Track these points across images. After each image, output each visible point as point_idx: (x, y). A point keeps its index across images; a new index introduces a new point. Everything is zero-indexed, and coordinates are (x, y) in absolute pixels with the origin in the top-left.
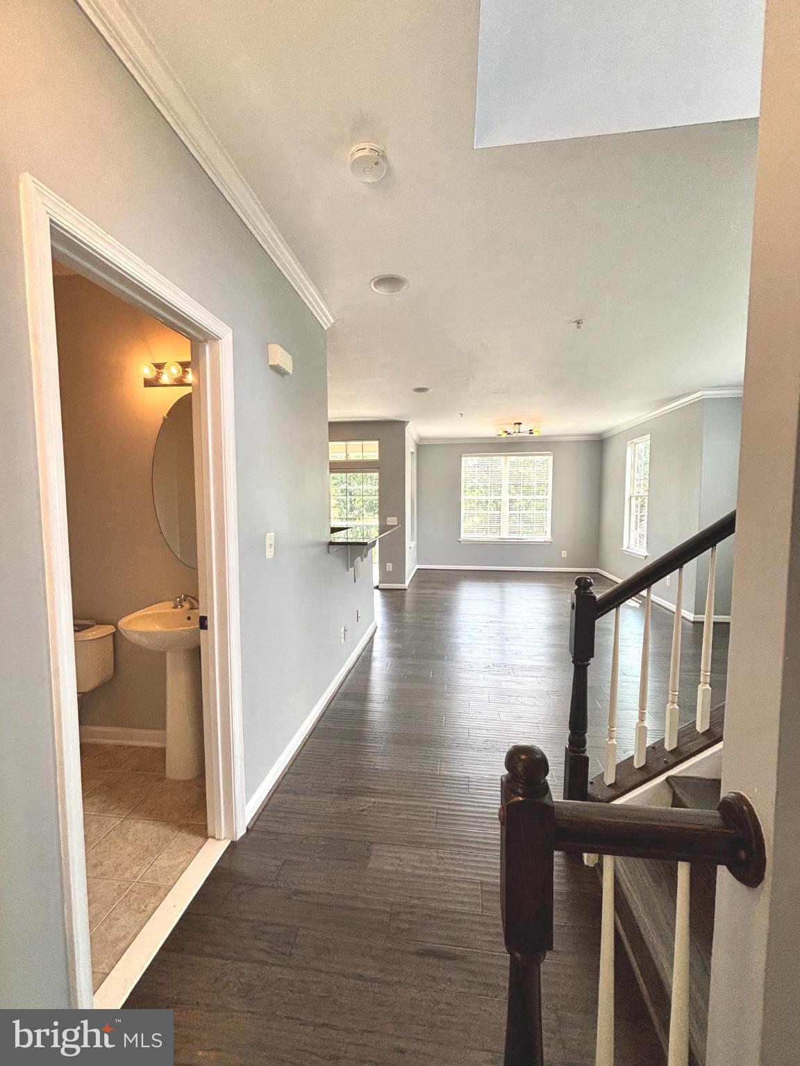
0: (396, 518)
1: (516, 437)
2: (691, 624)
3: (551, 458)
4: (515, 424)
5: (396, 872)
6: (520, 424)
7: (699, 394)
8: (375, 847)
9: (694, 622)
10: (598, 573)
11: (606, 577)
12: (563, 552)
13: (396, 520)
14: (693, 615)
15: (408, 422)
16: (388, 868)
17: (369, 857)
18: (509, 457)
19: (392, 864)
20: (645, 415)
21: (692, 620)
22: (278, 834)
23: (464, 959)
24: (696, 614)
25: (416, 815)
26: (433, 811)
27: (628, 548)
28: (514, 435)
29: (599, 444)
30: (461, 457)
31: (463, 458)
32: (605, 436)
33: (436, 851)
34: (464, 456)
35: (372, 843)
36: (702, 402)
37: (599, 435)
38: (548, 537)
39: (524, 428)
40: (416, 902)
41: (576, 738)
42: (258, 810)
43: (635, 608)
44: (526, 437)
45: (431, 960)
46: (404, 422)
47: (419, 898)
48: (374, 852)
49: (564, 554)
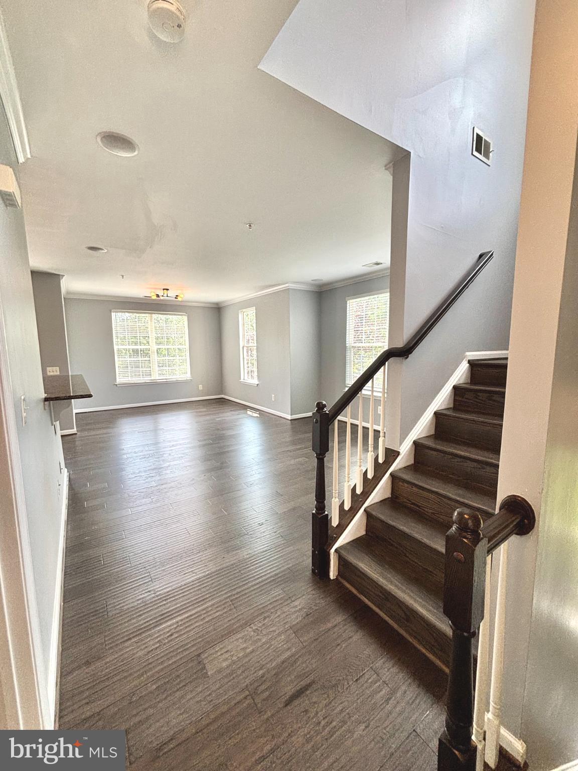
0: (58, 368)
1: (163, 300)
2: (289, 422)
3: (185, 318)
4: (164, 289)
5: (234, 663)
6: (167, 290)
7: (287, 285)
8: (203, 656)
9: (291, 420)
10: (222, 398)
11: (228, 400)
12: (200, 386)
13: (58, 370)
14: (290, 416)
15: (64, 276)
16: (224, 664)
17: (205, 668)
18: (153, 315)
19: (226, 659)
20: (252, 294)
21: (290, 419)
22: (99, 713)
23: (313, 682)
24: (291, 415)
25: (217, 612)
26: (227, 601)
27: (244, 379)
28: (162, 298)
29: (217, 310)
30: (111, 312)
31: (112, 314)
32: (223, 305)
33: (250, 627)
34: (114, 312)
35: (199, 655)
36: (287, 290)
37: (217, 304)
38: (188, 376)
39: (172, 294)
40: (261, 672)
41: (320, 504)
42: (56, 707)
43: (257, 417)
44: (172, 301)
45: (296, 702)
46: (59, 275)
47: (261, 669)
48: (206, 661)
49: (201, 387)
